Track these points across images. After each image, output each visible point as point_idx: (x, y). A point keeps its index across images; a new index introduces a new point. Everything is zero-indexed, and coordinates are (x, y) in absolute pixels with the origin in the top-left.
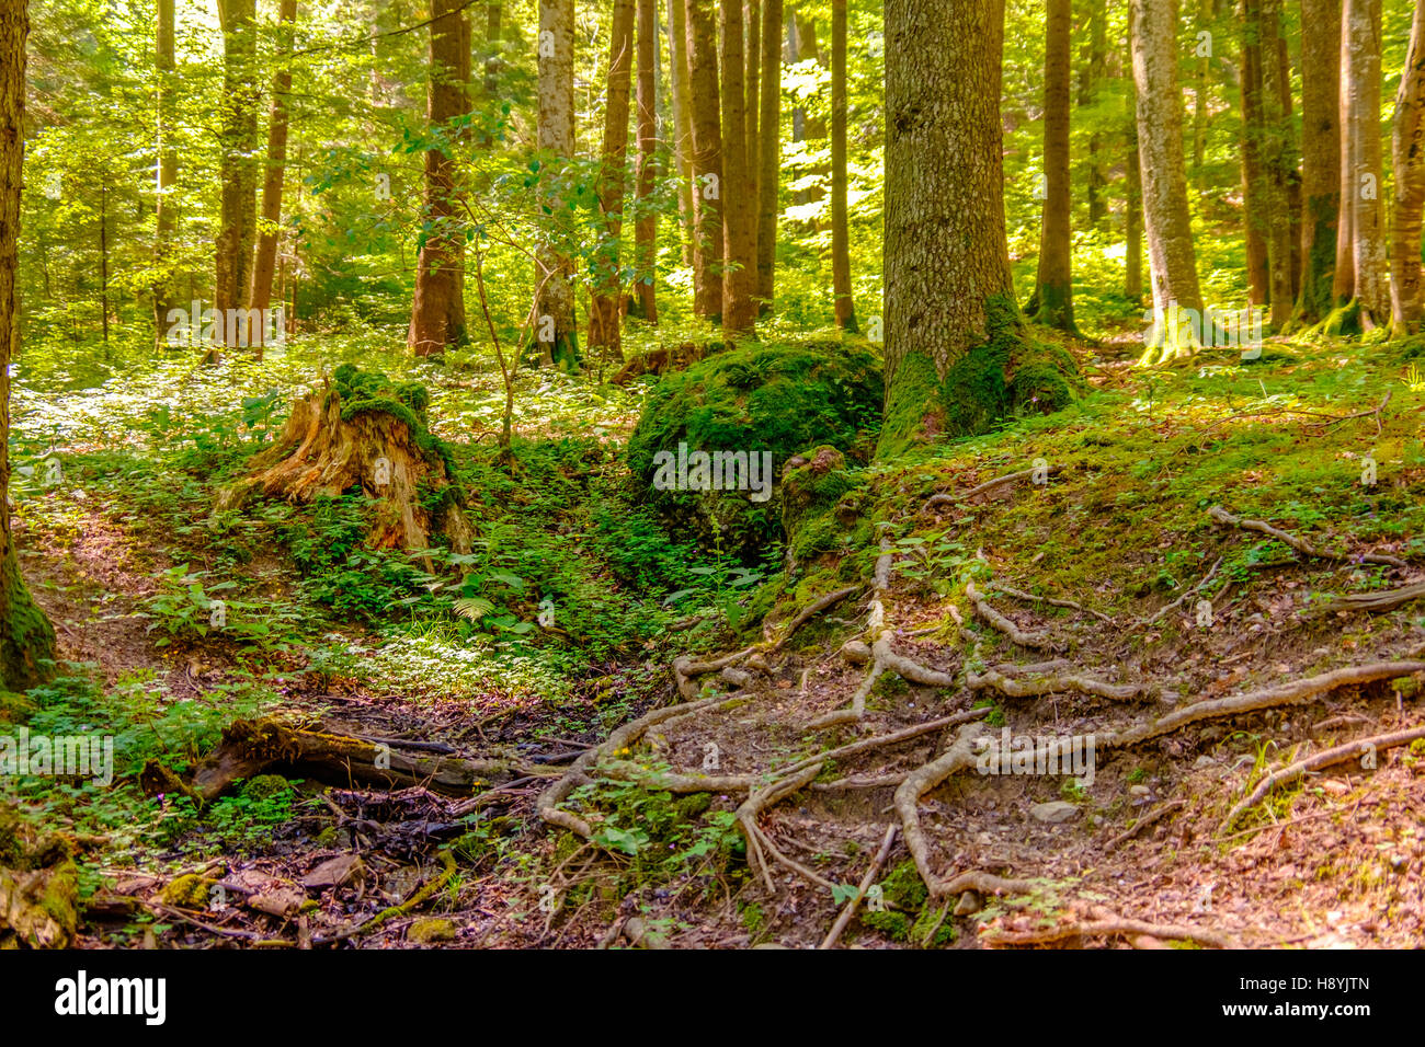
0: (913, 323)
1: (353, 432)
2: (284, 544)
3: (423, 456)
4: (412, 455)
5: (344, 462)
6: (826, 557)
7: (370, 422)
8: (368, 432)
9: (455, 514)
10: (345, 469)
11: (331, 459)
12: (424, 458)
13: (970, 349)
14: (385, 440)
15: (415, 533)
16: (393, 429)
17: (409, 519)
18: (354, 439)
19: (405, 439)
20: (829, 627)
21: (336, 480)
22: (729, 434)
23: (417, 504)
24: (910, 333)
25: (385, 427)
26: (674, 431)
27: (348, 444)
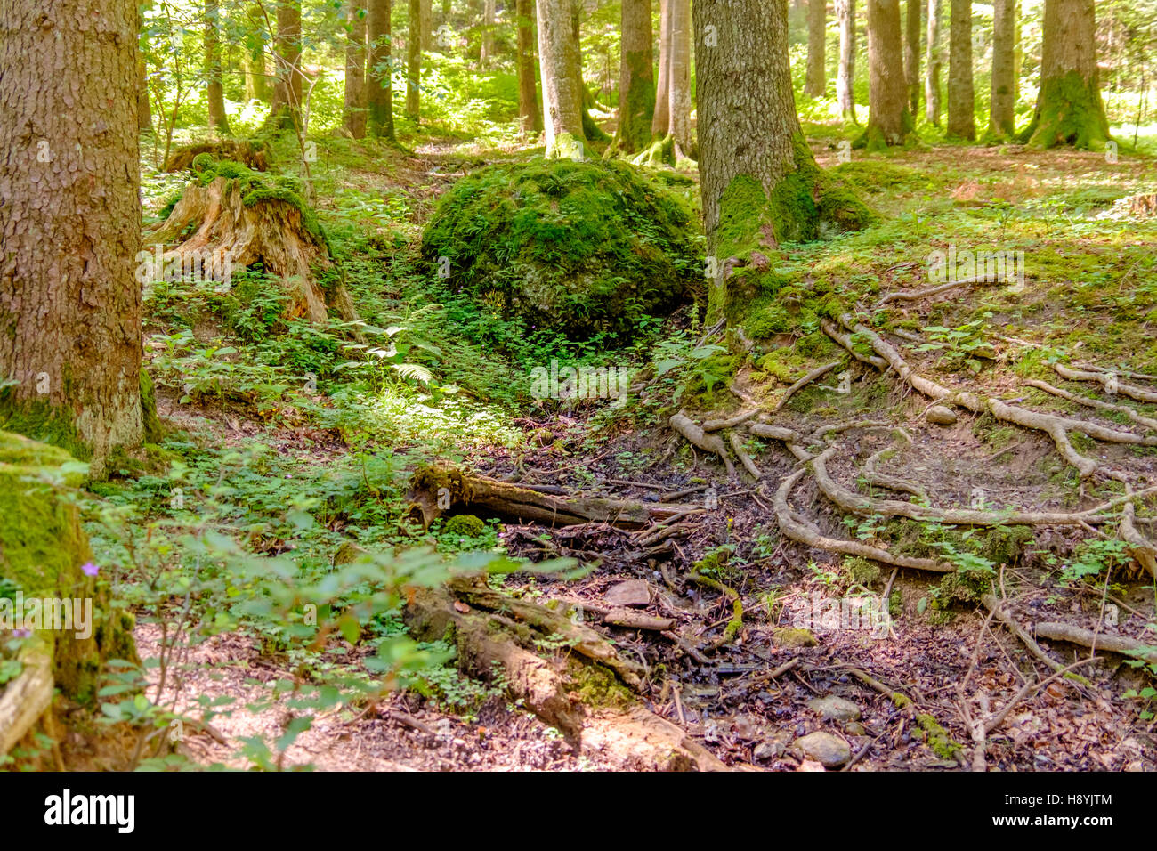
0: (740, 151)
1: (254, 216)
2: (218, 314)
3: (313, 240)
4: (303, 239)
5: (248, 243)
6: (779, 337)
7: (270, 208)
8: (268, 217)
9: (343, 290)
10: (249, 249)
11: (235, 240)
12: (314, 242)
13: (786, 175)
14: (282, 224)
15: (317, 306)
16: (291, 215)
17: (310, 295)
18: (256, 224)
19: (298, 225)
20: (822, 393)
21: (242, 258)
22: (553, 233)
23: (315, 281)
24: (737, 160)
25: (283, 214)
26: (494, 227)
27: (250, 228)
